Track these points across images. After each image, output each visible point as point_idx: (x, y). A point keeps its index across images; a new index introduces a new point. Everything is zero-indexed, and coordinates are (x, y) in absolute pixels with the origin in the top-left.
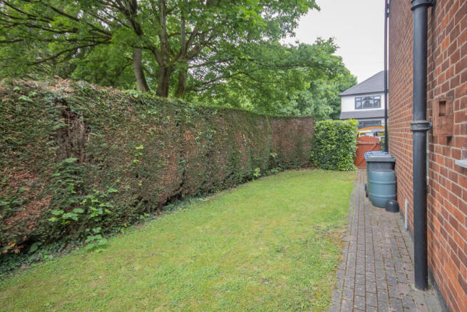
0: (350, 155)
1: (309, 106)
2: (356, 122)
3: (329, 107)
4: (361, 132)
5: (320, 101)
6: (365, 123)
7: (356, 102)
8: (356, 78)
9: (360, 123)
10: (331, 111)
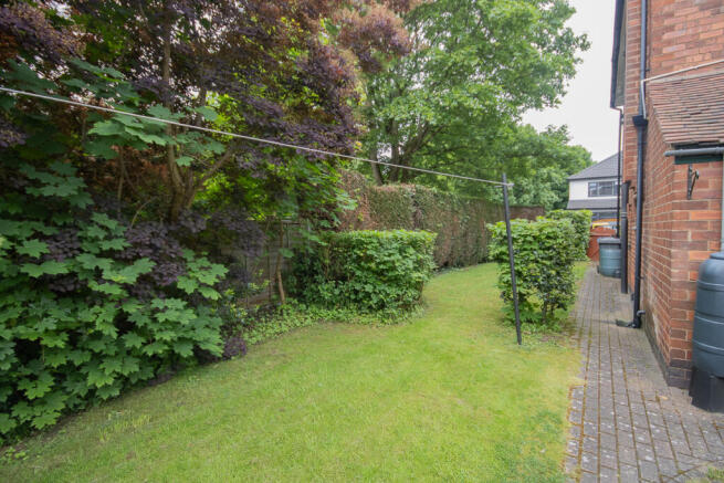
0: (583, 246)
1: (528, 192)
2: (590, 213)
3: (553, 194)
4: (595, 224)
5: (542, 186)
6: (601, 214)
7: (589, 188)
8: (590, 155)
9: (595, 214)
10: (556, 198)
